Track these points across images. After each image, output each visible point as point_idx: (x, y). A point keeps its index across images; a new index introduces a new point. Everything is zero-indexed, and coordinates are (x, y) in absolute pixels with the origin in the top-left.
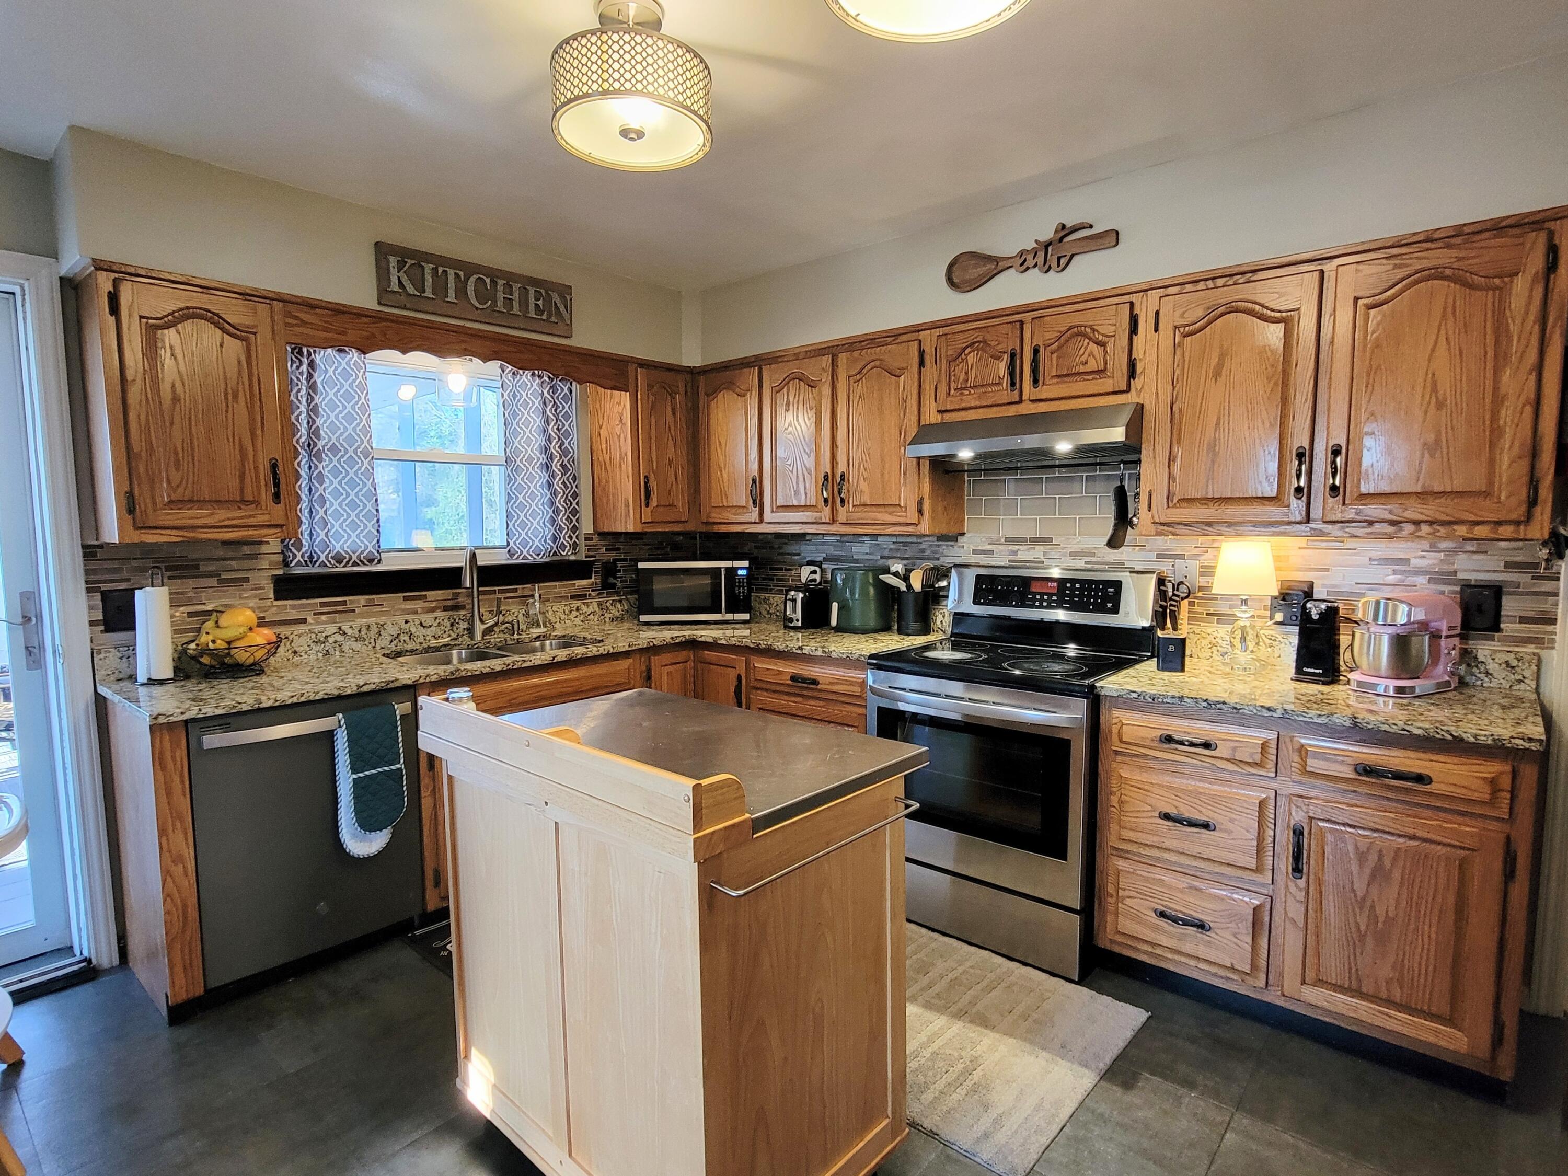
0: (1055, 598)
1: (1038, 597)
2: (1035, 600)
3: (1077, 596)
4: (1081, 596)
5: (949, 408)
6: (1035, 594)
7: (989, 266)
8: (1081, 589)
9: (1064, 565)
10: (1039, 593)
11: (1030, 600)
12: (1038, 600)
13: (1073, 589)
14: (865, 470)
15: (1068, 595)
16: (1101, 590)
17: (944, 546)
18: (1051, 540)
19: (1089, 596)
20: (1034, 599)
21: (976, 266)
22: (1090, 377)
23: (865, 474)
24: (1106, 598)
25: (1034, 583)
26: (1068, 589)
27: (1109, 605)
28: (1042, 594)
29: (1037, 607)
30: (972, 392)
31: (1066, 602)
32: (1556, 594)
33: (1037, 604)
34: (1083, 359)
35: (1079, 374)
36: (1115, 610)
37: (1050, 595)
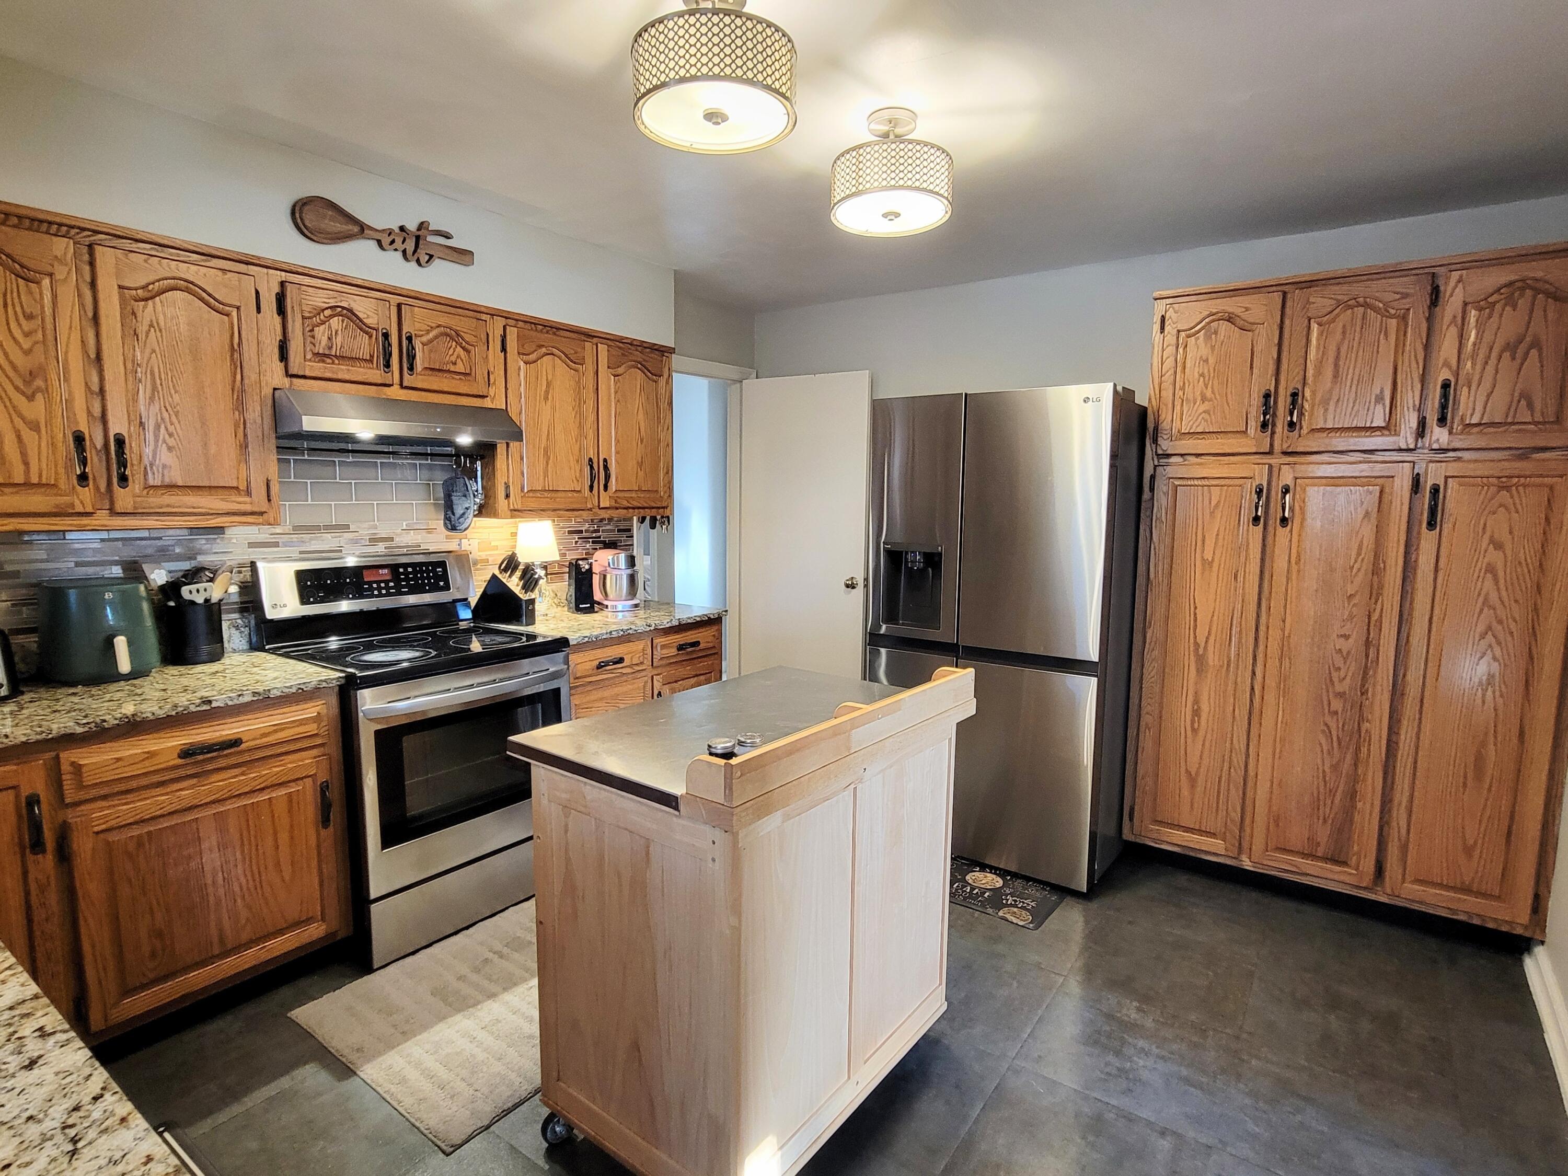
0: (392, 584)
1: (375, 585)
2: (373, 589)
3: (412, 579)
4: (415, 579)
5: (308, 373)
6: (370, 583)
7: (350, 227)
8: (415, 572)
9: (357, 553)
10: (375, 582)
11: (366, 590)
12: (375, 589)
13: (406, 573)
14: (171, 435)
15: (403, 580)
16: (431, 571)
17: (201, 542)
18: (348, 527)
19: (423, 578)
20: (371, 589)
21: (332, 219)
22: (458, 377)
23: (171, 442)
24: (438, 578)
25: (365, 572)
26: (402, 574)
27: (442, 584)
28: (378, 582)
29: (377, 596)
30: (336, 361)
31: (404, 587)
32: (632, 545)
33: (376, 592)
34: (453, 359)
35: (449, 371)
36: (447, 587)
37: (387, 582)
